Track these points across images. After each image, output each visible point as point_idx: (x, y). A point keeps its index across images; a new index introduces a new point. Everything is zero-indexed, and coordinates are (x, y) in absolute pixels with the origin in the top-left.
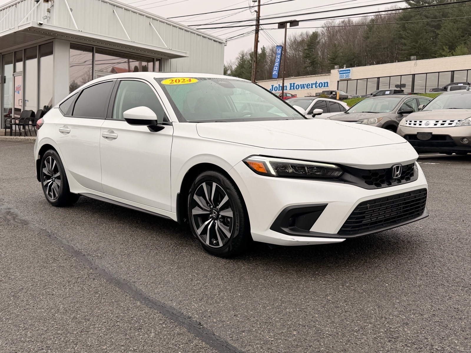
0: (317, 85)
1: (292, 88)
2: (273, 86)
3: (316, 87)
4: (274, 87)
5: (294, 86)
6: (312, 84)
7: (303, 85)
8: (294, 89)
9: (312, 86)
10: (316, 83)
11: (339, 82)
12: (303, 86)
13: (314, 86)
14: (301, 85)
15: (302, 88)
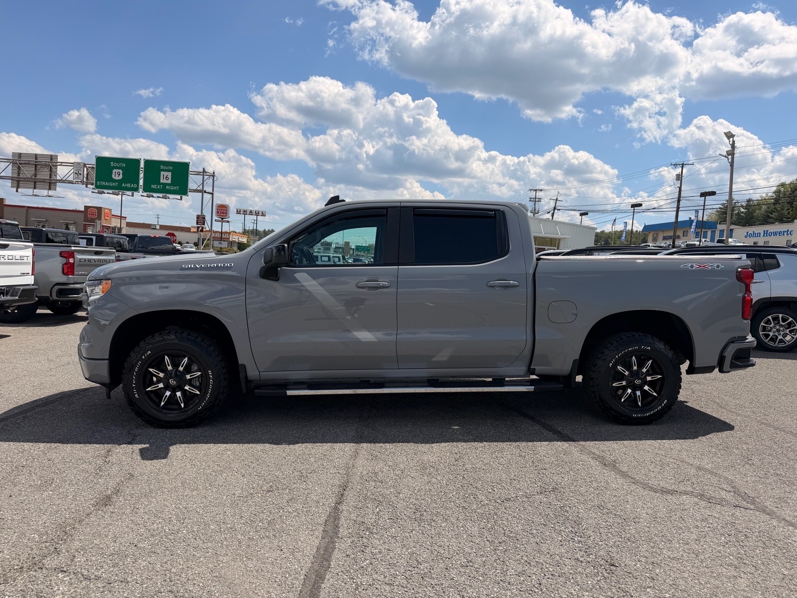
0: (789, 232)
1: (765, 235)
2: (747, 233)
3: (787, 235)
4: (749, 234)
5: (767, 233)
6: (784, 232)
7: (776, 232)
8: (767, 236)
9: (784, 233)
10: (788, 231)
12: (775, 234)
13: (785, 234)
14: (774, 232)
15: (774, 235)
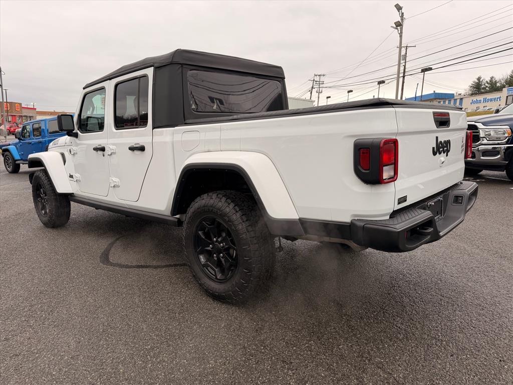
11: (508, 97)
